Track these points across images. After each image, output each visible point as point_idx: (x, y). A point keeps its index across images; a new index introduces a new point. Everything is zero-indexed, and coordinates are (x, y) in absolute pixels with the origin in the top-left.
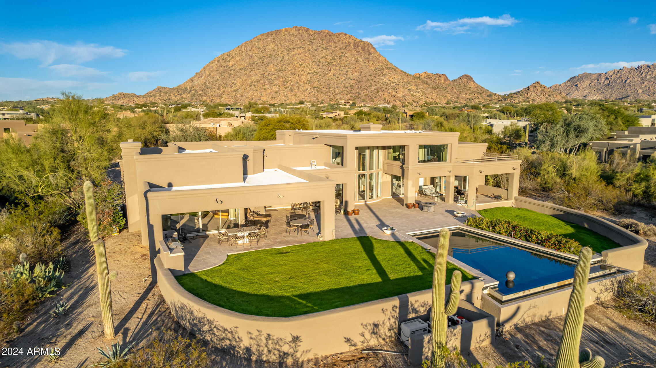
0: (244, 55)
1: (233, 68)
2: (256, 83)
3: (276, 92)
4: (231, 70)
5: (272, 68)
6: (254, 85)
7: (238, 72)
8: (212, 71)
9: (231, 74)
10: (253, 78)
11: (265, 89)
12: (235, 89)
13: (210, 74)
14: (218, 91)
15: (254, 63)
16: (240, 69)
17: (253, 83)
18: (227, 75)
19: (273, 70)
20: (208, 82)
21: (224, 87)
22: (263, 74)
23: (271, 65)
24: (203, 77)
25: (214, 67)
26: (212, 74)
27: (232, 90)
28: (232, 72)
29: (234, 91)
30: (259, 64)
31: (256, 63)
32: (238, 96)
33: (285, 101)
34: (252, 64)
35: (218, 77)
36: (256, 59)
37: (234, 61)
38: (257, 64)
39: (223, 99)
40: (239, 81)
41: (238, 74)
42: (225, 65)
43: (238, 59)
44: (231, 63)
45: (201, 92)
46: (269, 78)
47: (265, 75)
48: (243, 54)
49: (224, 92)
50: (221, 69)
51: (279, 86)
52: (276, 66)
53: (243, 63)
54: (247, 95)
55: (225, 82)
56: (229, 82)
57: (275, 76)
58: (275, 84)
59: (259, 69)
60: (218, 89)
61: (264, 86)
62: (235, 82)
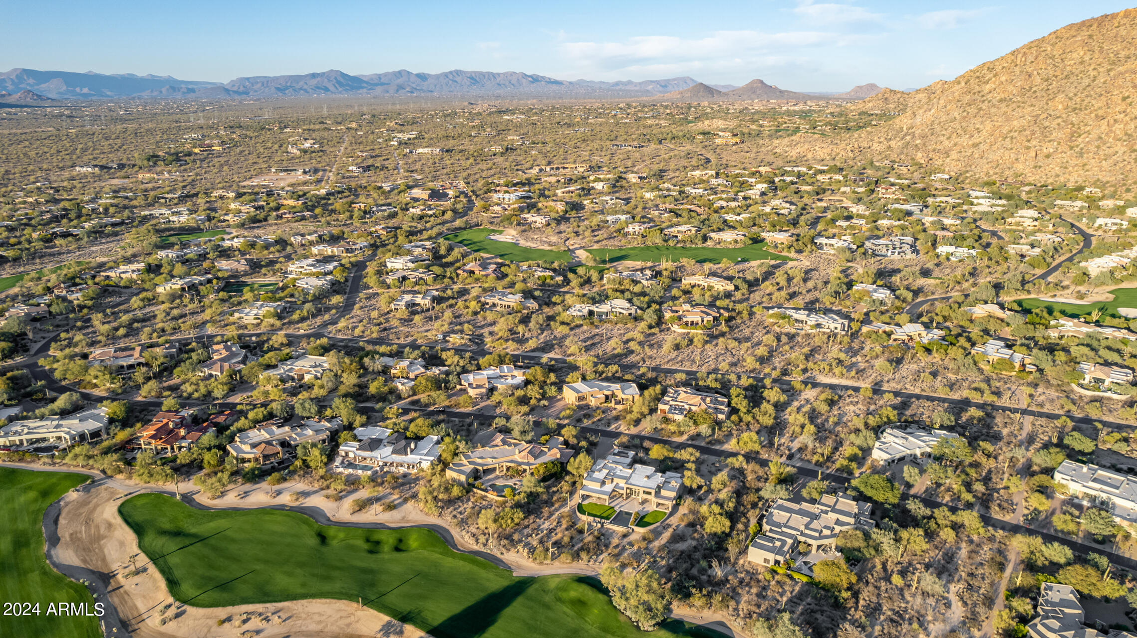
0: (1018, 73)
1: (989, 97)
2: (1016, 134)
3: (1048, 156)
4: (983, 101)
5: (1059, 104)
6: (1012, 138)
7: (994, 106)
8: (950, 101)
9: (980, 109)
10: (1015, 123)
11: (1028, 148)
12: (977, 141)
13: (945, 107)
14: (946, 143)
15: (1031, 88)
16: (1001, 101)
17: (1012, 134)
18: (972, 110)
19: (1060, 107)
20: (937, 122)
21: (958, 135)
22: (1038, 116)
23: (1061, 96)
24: (933, 111)
25: (956, 94)
26: (948, 107)
27: (970, 143)
28: (984, 106)
29: (975, 145)
30: (1038, 94)
31: (1034, 89)
32: (976, 156)
33: (1058, 176)
34: (1023, 91)
35: (956, 114)
36: (1038, 80)
37: (994, 83)
38: (1035, 92)
39: (948, 160)
40: (988, 125)
41: (993, 110)
42: (977, 88)
43: (1003, 79)
44: (988, 86)
45: (918, 142)
46: (1047, 124)
47: (1041, 117)
48: (1017, 69)
49: (955, 145)
50: (968, 97)
51: (1059, 143)
52: (1071, 99)
53: (1010, 88)
54: (992, 157)
55: (964, 125)
56: (971, 128)
57: (1060, 120)
58: (1052, 137)
59: (1032, 105)
60: (948, 138)
61: (1029, 141)
62: (981, 127)
